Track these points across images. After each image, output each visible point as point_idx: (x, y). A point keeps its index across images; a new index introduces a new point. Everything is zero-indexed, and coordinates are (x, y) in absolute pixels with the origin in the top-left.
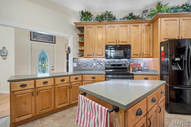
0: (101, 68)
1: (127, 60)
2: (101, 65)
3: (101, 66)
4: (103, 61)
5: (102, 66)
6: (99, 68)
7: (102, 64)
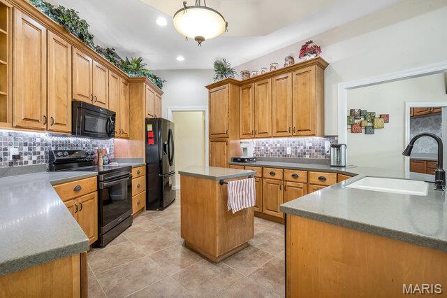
0: (34, 162)
1: (89, 140)
2: (35, 154)
3: (35, 158)
4: (42, 140)
5: (38, 158)
6: (30, 163)
7: (38, 149)
